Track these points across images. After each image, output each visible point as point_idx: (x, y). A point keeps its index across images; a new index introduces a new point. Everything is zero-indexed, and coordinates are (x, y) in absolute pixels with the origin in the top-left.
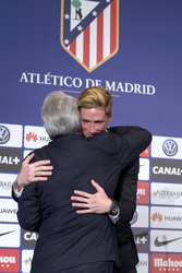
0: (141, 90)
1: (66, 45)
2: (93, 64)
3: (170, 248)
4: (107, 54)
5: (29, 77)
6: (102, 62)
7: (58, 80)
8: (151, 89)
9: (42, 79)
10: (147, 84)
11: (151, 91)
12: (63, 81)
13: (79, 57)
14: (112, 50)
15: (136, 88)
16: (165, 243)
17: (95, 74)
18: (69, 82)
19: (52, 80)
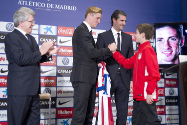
0: (71, 8)
5: (22, 3)
9: (28, 3)
10: (73, 6)
11: (75, 9)
12: (37, 4)
15: (68, 8)
18: (40, 5)
19: (32, 4)
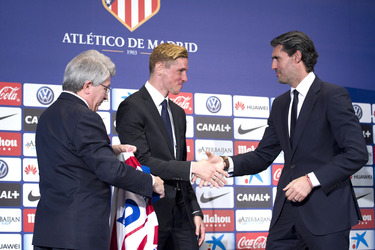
1: (108, 5)
2: (135, 23)
3: (216, 204)
4: (149, 13)
5: (71, 38)
6: (143, 22)
7: (101, 40)
8: (193, 46)
9: (85, 39)
10: (189, 42)
11: (193, 49)
12: (106, 41)
13: (121, 16)
14: (154, 9)
16: (211, 199)
17: (137, 34)
18: (112, 41)
19: (95, 39)
